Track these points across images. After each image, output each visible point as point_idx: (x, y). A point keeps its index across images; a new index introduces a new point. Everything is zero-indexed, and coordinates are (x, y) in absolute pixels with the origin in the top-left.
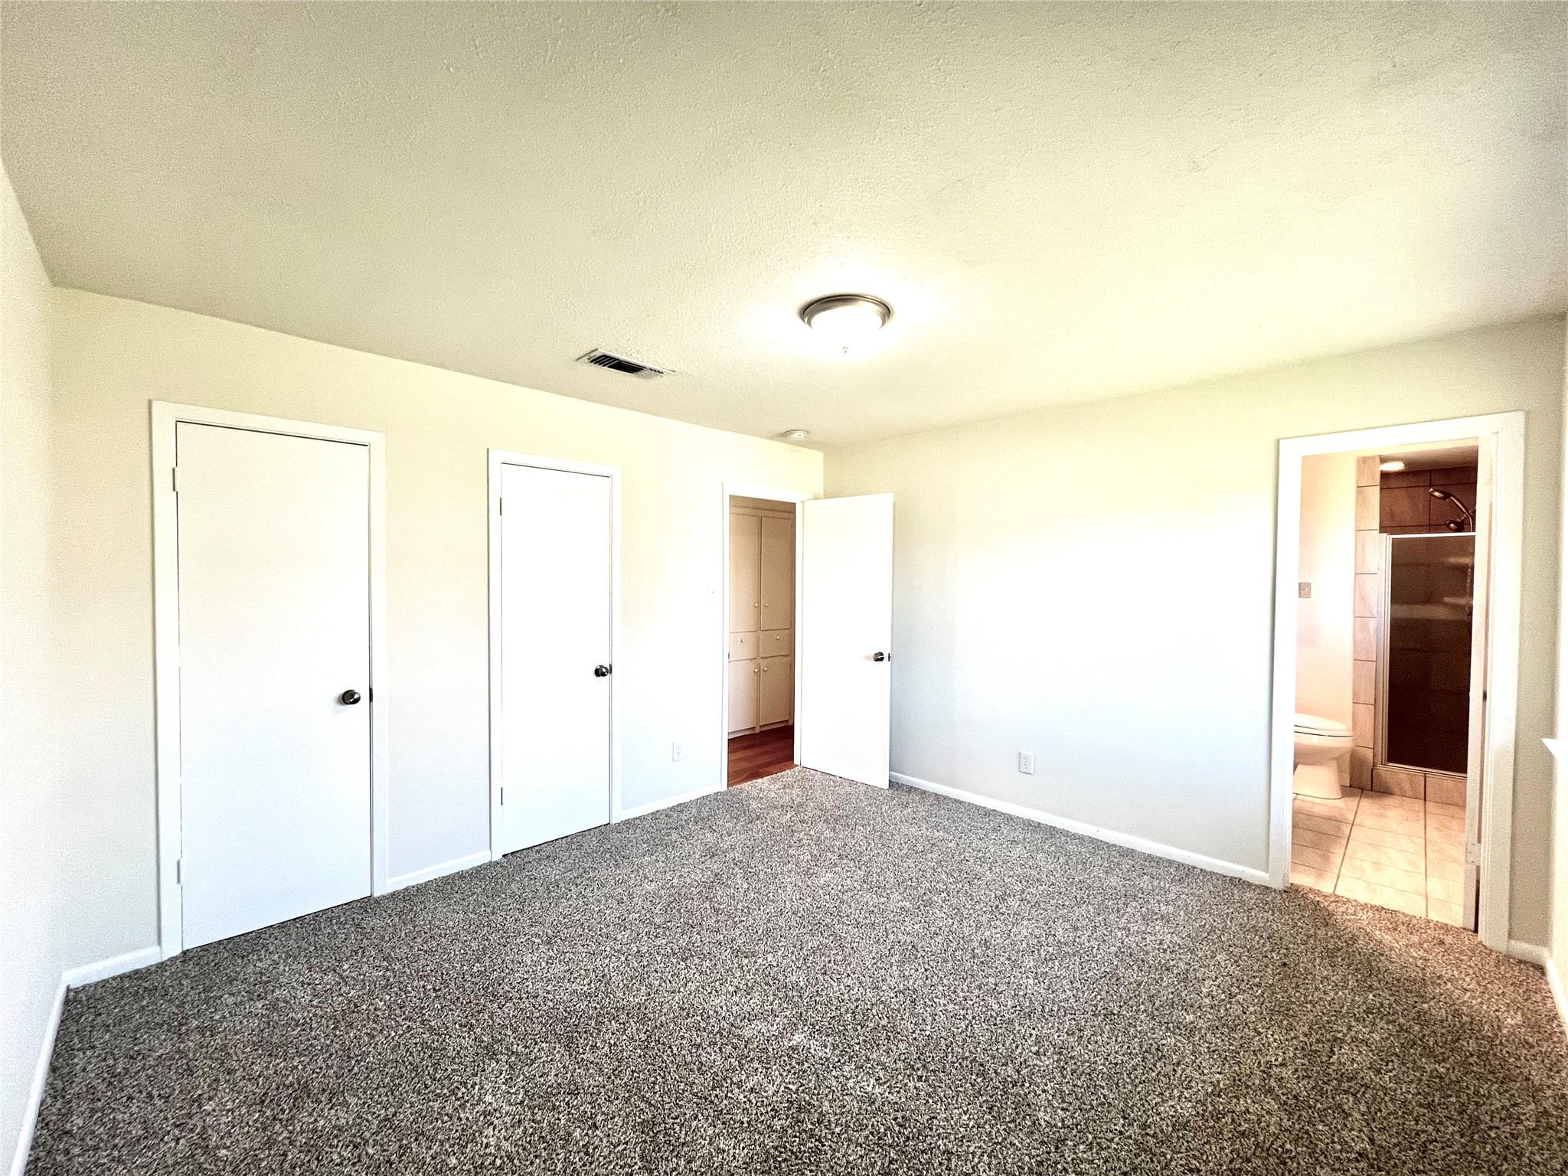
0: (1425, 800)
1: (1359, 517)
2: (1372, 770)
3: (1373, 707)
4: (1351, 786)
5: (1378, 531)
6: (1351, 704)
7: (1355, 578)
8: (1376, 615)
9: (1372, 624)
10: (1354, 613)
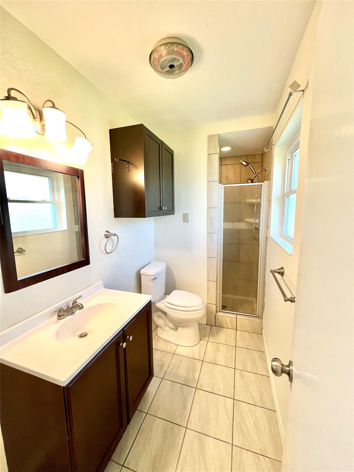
0: (236, 330)
1: (209, 174)
2: (215, 316)
3: (215, 283)
4: (207, 324)
5: (218, 182)
6: (206, 281)
7: (208, 210)
8: (217, 232)
9: (215, 236)
10: (207, 231)
